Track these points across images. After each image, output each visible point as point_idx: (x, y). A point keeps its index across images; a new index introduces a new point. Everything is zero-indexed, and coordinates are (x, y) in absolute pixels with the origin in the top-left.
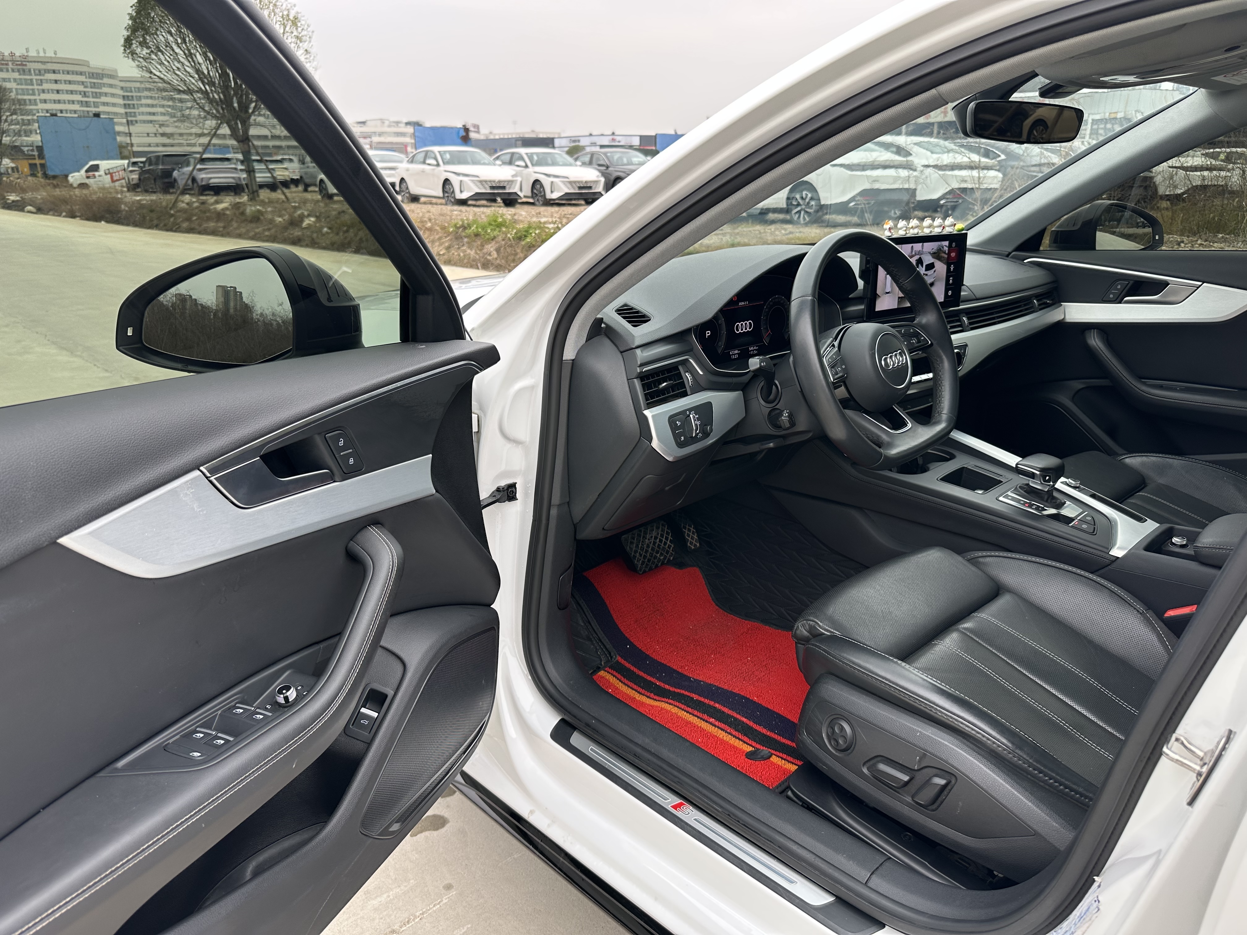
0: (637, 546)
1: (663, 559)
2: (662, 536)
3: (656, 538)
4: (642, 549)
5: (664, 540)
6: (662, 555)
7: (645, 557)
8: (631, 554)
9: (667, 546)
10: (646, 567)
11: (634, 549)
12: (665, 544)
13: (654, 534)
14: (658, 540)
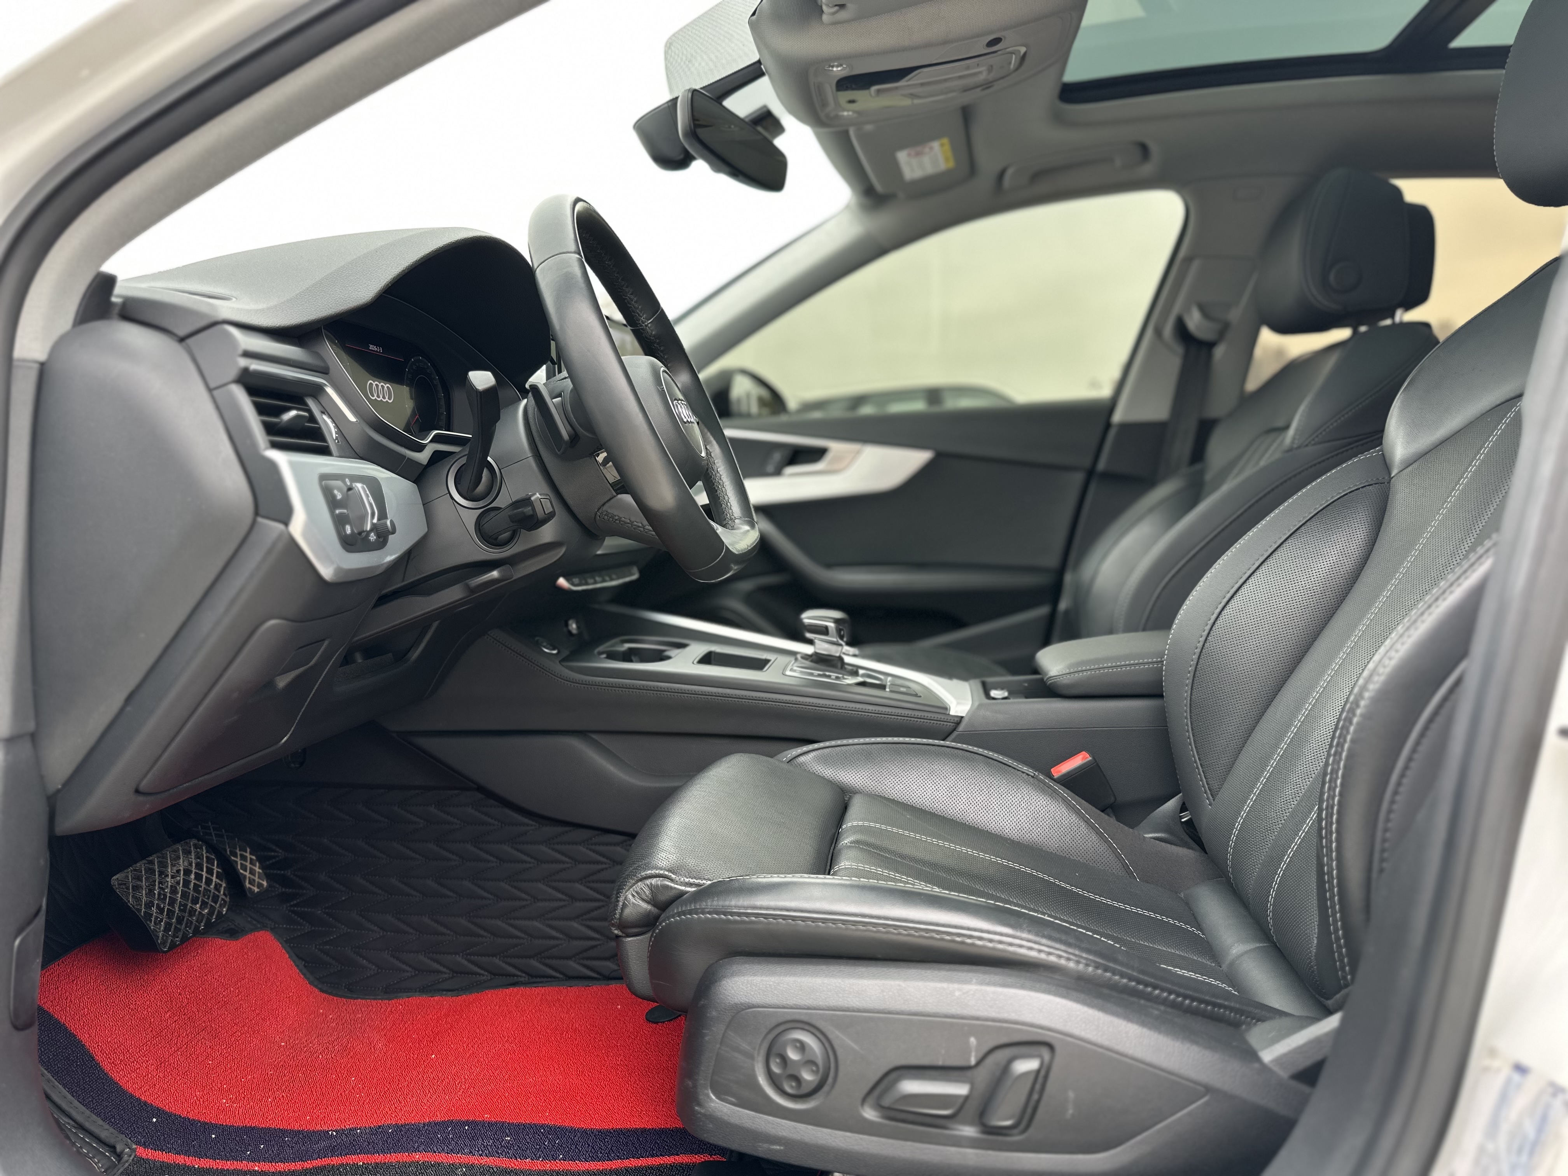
0: (151, 892)
1: (208, 914)
2: (199, 866)
3: (187, 872)
4: (162, 897)
5: (204, 874)
6: (204, 905)
7: (170, 913)
8: (140, 911)
9: (212, 886)
10: (174, 936)
11: (144, 899)
12: (209, 882)
13: (182, 865)
14: (193, 876)
